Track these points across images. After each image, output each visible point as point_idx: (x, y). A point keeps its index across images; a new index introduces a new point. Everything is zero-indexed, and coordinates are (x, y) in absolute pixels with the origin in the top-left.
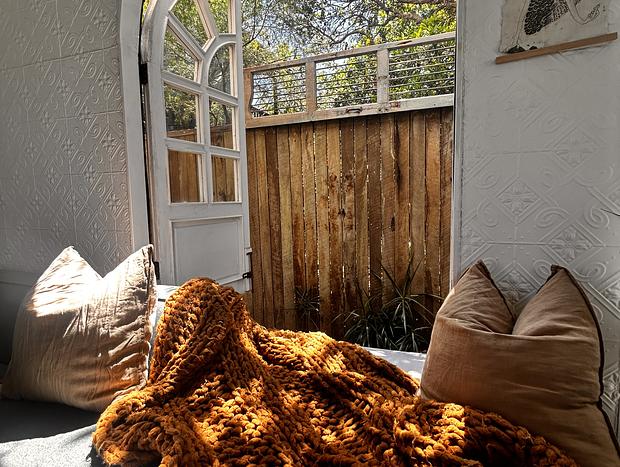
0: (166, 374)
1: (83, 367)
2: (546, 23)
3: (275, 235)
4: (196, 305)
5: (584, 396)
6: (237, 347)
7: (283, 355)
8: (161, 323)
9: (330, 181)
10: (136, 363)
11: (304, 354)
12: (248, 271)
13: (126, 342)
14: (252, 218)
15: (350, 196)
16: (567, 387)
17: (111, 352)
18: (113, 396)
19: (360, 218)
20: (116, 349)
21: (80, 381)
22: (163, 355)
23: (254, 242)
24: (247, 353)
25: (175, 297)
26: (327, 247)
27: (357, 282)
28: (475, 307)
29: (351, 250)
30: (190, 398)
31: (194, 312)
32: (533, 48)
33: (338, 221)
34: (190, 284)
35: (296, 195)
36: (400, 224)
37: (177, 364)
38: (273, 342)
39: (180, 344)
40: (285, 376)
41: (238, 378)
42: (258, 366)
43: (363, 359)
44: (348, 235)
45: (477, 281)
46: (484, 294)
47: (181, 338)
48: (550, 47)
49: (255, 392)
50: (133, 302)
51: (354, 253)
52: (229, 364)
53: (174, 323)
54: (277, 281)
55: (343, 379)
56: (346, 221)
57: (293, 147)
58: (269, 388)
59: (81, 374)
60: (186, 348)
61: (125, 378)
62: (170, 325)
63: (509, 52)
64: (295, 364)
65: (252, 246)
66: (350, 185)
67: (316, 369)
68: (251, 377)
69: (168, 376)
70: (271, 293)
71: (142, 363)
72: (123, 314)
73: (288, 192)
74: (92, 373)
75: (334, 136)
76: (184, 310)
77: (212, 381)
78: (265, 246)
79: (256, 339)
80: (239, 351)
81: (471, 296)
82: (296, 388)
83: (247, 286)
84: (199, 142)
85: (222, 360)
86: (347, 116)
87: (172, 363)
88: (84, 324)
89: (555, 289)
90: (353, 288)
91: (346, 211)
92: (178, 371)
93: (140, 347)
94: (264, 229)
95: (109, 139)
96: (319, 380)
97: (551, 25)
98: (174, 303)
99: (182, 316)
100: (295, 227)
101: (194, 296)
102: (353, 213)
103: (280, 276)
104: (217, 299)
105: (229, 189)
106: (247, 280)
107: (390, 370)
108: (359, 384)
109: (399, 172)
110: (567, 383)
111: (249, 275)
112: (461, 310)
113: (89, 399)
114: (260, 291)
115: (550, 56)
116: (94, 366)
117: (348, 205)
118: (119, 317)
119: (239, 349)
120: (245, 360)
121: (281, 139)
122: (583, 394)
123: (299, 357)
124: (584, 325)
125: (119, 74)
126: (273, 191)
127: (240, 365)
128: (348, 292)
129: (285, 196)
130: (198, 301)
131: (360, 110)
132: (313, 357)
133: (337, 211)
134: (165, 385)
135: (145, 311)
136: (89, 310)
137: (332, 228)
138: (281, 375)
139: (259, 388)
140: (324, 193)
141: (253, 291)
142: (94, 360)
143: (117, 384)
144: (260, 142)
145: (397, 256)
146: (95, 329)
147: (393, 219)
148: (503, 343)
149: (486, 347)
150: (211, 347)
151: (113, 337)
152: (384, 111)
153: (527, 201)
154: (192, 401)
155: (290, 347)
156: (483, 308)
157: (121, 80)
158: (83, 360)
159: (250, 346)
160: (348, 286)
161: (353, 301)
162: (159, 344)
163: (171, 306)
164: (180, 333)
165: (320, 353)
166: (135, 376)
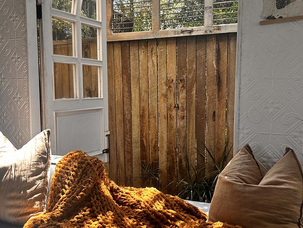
0: (58, 206)
1: (13, 198)
2: (288, 3)
3: (127, 122)
4: (75, 167)
5: (287, 217)
6: (100, 193)
7: (129, 200)
8: (54, 177)
9: (168, 83)
10: (41, 199)
11: (142, 200)
12: (106, 148)
13: (35, 187)
14: (110, 109)
15: (183, 95)
16: (277, 212)
17: (28, 191)
18: (29, 216)
19: (190, 111)
20: (31, 190)
21: (11, 207)
22: (55, 196)
23: (112, 127)
24: (107, 197)
25: (62, 162)
26: (165, 132)
27: (187, 158)
28: (239, 171)
29: (183, 134)
30: (72, 220)
31: (74, 171)
32: (281, 17)
33: (174, 113)
34: (71, 154)
35: (143, 93)
36: (219, 116)
37: (65, 201)
38: (122, 193)
39: (66, 190)
40: (129, 211)
41: (101, 210)
42: (112, 205)
43: (179, 204)
44: (181, 123)
45: (244, 156)
46: (246, 163)
47: (67, 186)
48: (291, 18)
49: (111, 218)
50: (40, 163)
51: (185, 137)
52: (95, 202)
53: (62, 177)
54: (128, 157)
55: (164, 213)
56: (180, 113)
57: (142, 57)
58: (119, 217)
59: (12, 203)
60: (70, 192)
61: (35, 207)
62: (60, 178)
63: (268, 18)
64: (135, 206)
65: (110, 130)
66: (183, 86)
67: (148, 208)
68: (108, 210)
69: (59, 208)
70: (123, 166)
71: (44, 200)
72: (34, 169)
73: (137, 90)
74: (18, 202)
75: (172, 50)
76: (68, 169)
77: (85, 211)
78: (120, 130)
79: (112, 190)
80: (101, 195)
81: (238, 164)
82: (135, 218)
83: (105, 159)
84: (74, 56)
85: (91, 200)
86: (182, 35)
87: (61, 201)
88: (13, 174)
89: (284, 161)
90: (184, 163)
91: (180, 106)
92: (65, 205)
93: (43, 190)
94: (119, 117)
95: (16, 56)
96: (149, 214)
97: (291, 4)
98: (62, 165)
99: (67, 173)
100: (142, 116)
101: (74, 161)
102: (185, 107)
103: (130, 152)
104: (88, 164)
105: (93, 86)
106: (106, 155)
107: (194, 210)
108: (173, 216)
109: (219, 78)
110: (278, 210)
111: (107, 151)
112: (231, 172)
113: (16, 217)
114: (115, 164)
115: (291, 22)
116: (19, 198)
117: (181, 101)
118: (32, 171)
119: (101, 194)
120: (105, 201)
121: (133, 50)
122: (287, 216)
123: (138, 201)
124: (294, 180)
125: (25, 13)
126: (126, 89)
127: (102, 203)
128: (181, 166)
129: (135, 93)
130: (76, 164)
131: (191, 31)
132: (147, 202)
133: (173, 105)
134: (58, 212)
135: (45, 169)
136: (16, 167)
137: (169, 118)
138: (127, 211)
139: (113, 216)
140: (164, 91)
141: (110, 163)
142: (18, 195)
143: (31, 210)
144: (118, 52)
145: (216, 140)
146: (19, 177)
147: (214, 112)
148: (247, 189)
149: (239, 191)
150: (84, 192)
151: (29, 182)
152: (208, 33)
153: (278, 108)
154: (74, 222)
155: (133, 196)
156: (244, 171)
157: (25, 18)
158: (13, 194)
159: (107, 193)
160: (181, 161)
161: (184, 172)
162: (53, 190)
163: (60, 167)
164: (66, 183)
165: (152, 200)
166: (40, 206)
